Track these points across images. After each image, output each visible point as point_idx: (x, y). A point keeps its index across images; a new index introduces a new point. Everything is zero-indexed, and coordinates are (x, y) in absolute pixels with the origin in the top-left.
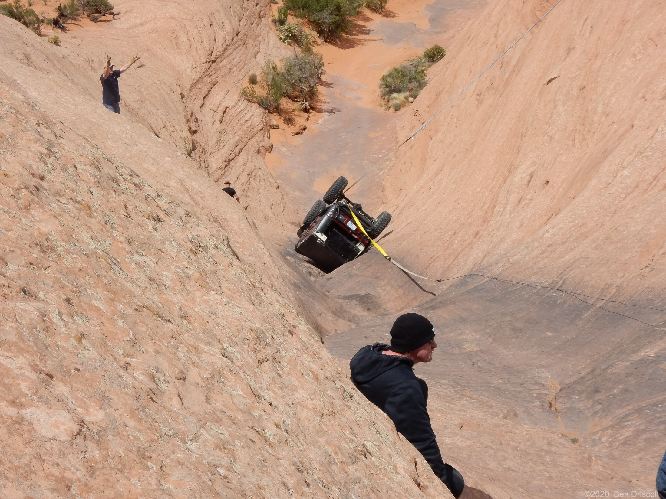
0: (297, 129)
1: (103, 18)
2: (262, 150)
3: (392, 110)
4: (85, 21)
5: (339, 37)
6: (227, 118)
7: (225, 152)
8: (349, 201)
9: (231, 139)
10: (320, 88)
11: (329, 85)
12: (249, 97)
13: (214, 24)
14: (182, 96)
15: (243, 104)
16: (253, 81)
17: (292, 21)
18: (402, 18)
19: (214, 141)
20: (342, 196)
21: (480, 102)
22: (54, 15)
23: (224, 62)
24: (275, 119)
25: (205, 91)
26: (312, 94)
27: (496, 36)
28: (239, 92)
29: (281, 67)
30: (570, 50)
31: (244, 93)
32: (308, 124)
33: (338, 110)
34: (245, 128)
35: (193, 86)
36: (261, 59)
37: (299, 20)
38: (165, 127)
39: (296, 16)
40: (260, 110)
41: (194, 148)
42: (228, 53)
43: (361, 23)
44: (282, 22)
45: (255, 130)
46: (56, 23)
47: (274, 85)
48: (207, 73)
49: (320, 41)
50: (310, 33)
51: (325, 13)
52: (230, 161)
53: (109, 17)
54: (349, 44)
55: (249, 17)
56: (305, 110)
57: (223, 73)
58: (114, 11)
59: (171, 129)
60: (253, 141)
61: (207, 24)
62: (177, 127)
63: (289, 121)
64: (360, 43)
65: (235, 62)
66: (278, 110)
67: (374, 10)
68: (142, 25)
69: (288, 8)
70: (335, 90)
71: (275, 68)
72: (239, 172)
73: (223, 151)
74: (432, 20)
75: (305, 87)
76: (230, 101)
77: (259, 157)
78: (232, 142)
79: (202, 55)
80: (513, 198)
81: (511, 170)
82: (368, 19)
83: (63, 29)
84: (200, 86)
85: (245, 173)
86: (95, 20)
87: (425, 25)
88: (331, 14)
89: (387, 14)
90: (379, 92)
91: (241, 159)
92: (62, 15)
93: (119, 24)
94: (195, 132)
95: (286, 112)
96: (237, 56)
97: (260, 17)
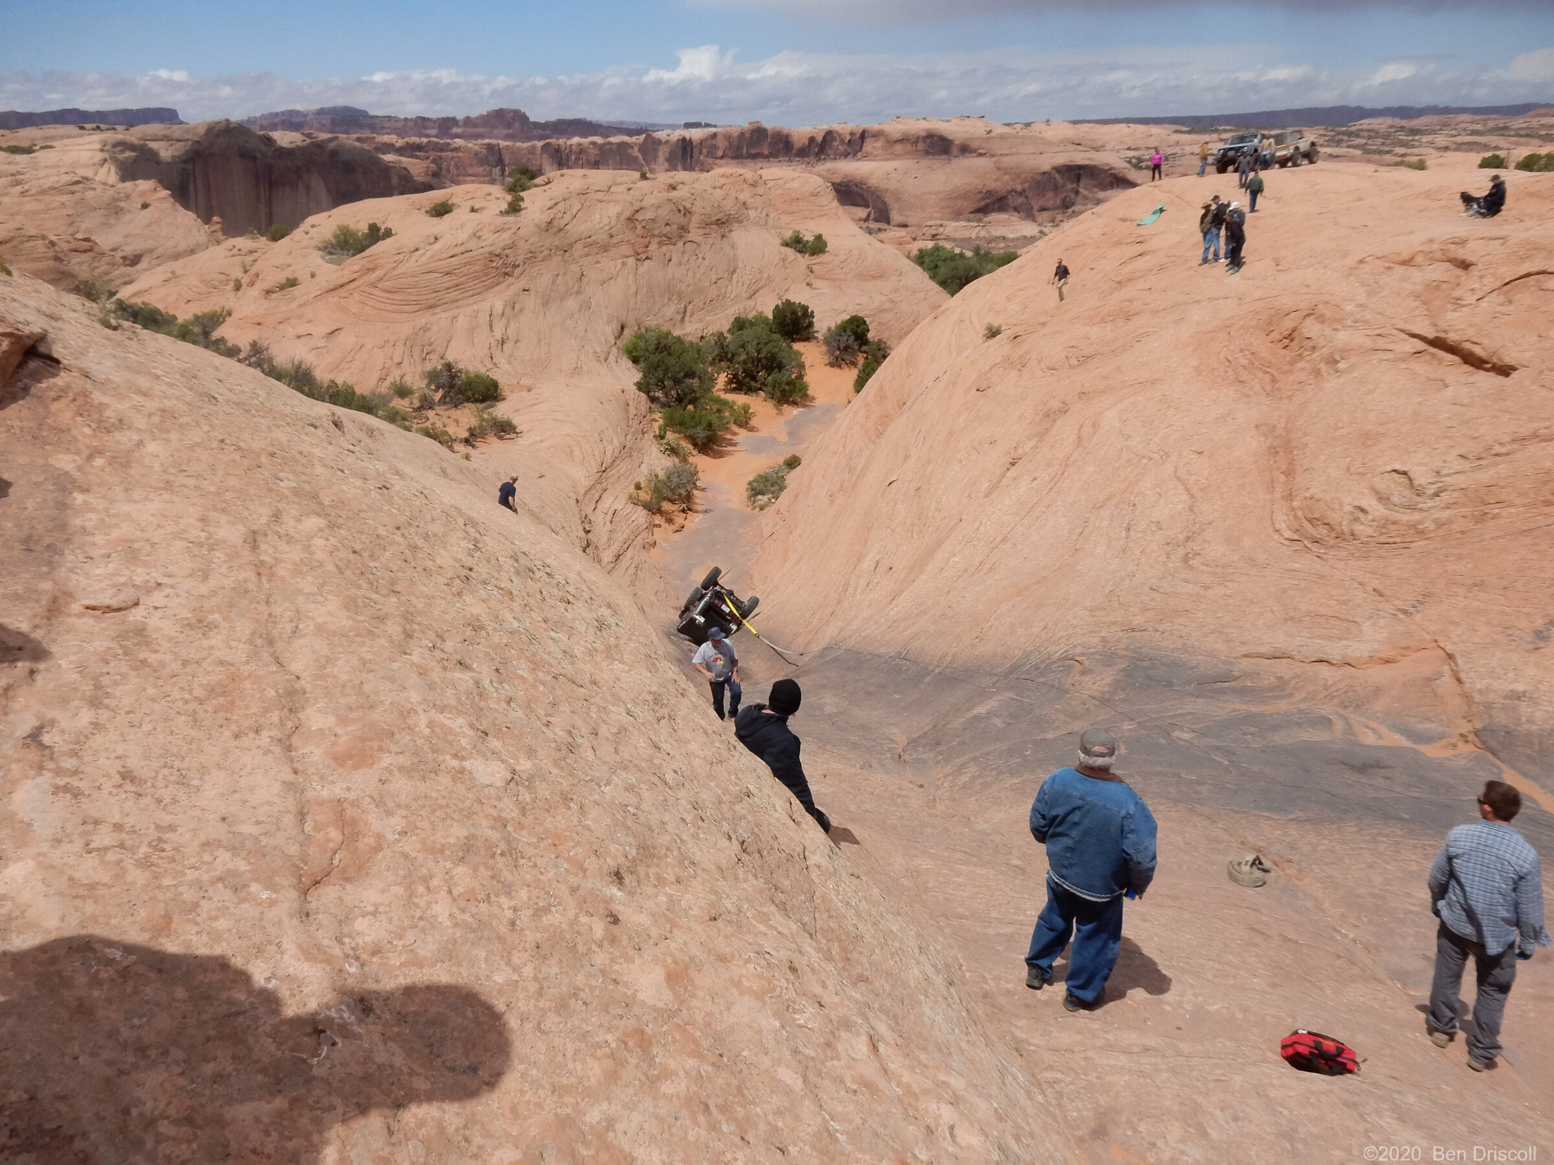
0: (676, 527)
1: (508, 436)
2: (647, 546)
3: (757, 509)
4: (492, 439)
5: (712, 449)
6: (616, 519)
7: (615, 548)
8: (723, 588)
9: (620, 538)
10: (695, 492)
11: (703, 490)
12: (635, 501)
13: (604, 440)
14: (578, 501)
15: (630, 507)
16: (638, 487)
17: (671, 436)
18: (764, 432)
19: (605, 540)
20: (716, 584)
21: (832, 502)
22: (466, 434)
23: (613, 472)
24: (658, 519)
25: (597, 496)
26: (688, 498)
27: (844, 447)
28: (627, 496)
29: (662, 475)
30: (906, 457)
31: (630, 497)
32: (686, 523)
33: (711, 511)
34: (631, 527)
35: (586, 493)
36: (644, 469)
37: (677, 435)
38: (563, 528)
39: (674, 432)
40: (645, 512)
41: (588, 545)
42: (616, 464)
43: (729, 437)
44: (662, 437)
45: (641, 529)
46: (467, 441)
47: (656, 490)
48: (598, 482)
49: (694, 452)
50: (686, 446)
51: (699, 429)
52: (619, 556)
53: (514, 436)
54: (720, 455)
55: (634, 434)
56: (683, 511)
57: (612, 481)
58: (517, 430)
59: (569, 529)
60: (639, 538)
61: (598, 439)
62: (573, 528)
63: (670, 521)
64: (729, 453)
65: (622, 471)
66: (660, 511)
67: (741, 426)
68: (541, 441)
69: (667, 425)
70: (709, 494)
71: (657, 476)
73: (613, 548)
74: (790, 434)
75: (683, 492)
76: (619, 505)
77: (645, 552)
78: (621, 539)
79: (594, 467)
80: (863, 583)
81: (860, 558)
82: (735, 434)
83: (473, 446)
84: (592, 492)
85: (633, 566)
86: (501, 438)
87: (784, 438)
88: (704, 429)
89: (752, 429)
90: (746, 494)
91: (629, 554)
92: (472, 435)
93: (523, 441)
94: (589, 531)
95: (667, 513)
96: (624, 466)
97: (643, 433)
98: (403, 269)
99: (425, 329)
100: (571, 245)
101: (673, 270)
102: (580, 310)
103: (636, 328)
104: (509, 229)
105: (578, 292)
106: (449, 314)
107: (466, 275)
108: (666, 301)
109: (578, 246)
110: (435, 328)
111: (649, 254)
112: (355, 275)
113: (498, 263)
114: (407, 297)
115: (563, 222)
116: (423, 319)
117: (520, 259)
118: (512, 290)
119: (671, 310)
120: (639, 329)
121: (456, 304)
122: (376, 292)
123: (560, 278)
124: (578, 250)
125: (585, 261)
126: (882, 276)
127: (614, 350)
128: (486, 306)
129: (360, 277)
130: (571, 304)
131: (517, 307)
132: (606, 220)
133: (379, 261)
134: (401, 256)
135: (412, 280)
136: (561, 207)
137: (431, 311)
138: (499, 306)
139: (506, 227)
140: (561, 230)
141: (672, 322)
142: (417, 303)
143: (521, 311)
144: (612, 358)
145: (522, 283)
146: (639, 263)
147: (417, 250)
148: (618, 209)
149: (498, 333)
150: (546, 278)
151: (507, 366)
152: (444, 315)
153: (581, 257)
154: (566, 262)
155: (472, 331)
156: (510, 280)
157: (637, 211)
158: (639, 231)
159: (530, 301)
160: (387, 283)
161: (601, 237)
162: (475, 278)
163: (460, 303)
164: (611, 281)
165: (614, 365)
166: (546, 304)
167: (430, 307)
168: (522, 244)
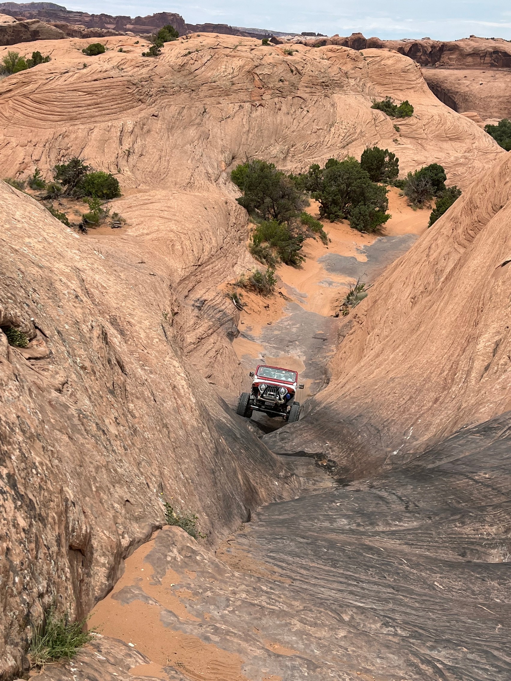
1: (119, 228)
7: (199, 332)
13: (204, 239)
14: (171, 287)
17: (264, 246)
19: (192, 322)
22: (80, 221)
23: (208, 267)
25: (190, 286)
34: (218, 316)
35: (181, 281)
36: (237, 269)
41: (173, 324)
42: (211, 261)
45: (226, 319)
46: (80, 227)
48: (194, 274)
52: (202, 339)
55: (231, 239)
57: (206, 275)
58: (127, 224)
59: (157, 307)
60: (224, 327)
61: (197, 236)
62: (161, 307)
65: (216, 268)
68: (147, 234)
72: (210, 348)
73: (197, 331)
74: (369, 256)
77: (228, 340)
78: (206, 325)
79: (191, 260)
83: (86, 232)
84: (187, 282)
87: (363, 259)
91: (212, 339)
92: (85, 221)
93: (131, 233)
94: (177, 313)
96: (218, 264)
97: (240, 240)
98: (52, 85)
99: (64, 136)
100: (198, 87)
101: (281, 117)
102: (199, 139)
103: (245, 160)
104: (148, 66)
105: (199, 124)
106: (88, 126)
107: (106, 96)
108: (272, 141)
109: (204, 88)
110: (73, 136)
111: (263, 102)
112: (11, 87)
113: (133, 90)
114: (52, 108)
115: (194, 67)
116: (64, 128)
117: (153, 91)
118: (143, 114)
119: (275, 150)
120: (247, 161)
121: (93, 119)
122: (27, 101)
123: (185, 111)
124: (204, 91)
125: (208, 101)
126: (458, 139)
127: (224, 175)
128: (119, 124)
129: (16, 88)
130: (192, 132)
131: (146, 128)
132: (230, 70)
133: (34, 77)
134: (53, 75)
135: (58, 94)
136: (194, 55)
137: (72, 122)
138: (130, 125)
139: (145, 64)
140: (191, 73)
141: (276, 159)
142: (60, 114)
143: (149, 131)
144: (221, 180)
145: (153, 110)
146: (254, 108)
147: (67, 72)
148: (241, 63)
149: (126, 146)
150: (174, 110)
151: (129, 173)
152: (82, 127)
153: (206, 97)
154: (192, 99)
155: (104, 142)
156: (143, 106)
157: (257, 67)
158: (258, 83)
159: (158, 125)
160: (37, 96)
161: (224, 83)
162: (114, 100)
163: (97, 119)
164: (229, 120)
165: (222, 186)
166: (170, 129)
167: (71, 119)
168: (157, 79)
